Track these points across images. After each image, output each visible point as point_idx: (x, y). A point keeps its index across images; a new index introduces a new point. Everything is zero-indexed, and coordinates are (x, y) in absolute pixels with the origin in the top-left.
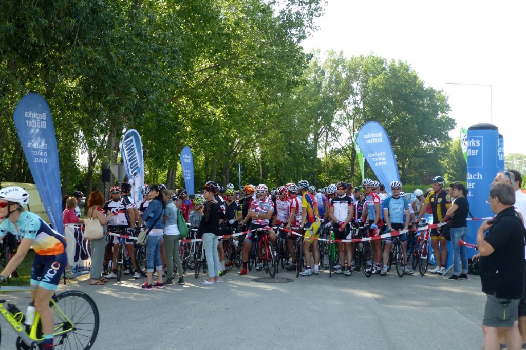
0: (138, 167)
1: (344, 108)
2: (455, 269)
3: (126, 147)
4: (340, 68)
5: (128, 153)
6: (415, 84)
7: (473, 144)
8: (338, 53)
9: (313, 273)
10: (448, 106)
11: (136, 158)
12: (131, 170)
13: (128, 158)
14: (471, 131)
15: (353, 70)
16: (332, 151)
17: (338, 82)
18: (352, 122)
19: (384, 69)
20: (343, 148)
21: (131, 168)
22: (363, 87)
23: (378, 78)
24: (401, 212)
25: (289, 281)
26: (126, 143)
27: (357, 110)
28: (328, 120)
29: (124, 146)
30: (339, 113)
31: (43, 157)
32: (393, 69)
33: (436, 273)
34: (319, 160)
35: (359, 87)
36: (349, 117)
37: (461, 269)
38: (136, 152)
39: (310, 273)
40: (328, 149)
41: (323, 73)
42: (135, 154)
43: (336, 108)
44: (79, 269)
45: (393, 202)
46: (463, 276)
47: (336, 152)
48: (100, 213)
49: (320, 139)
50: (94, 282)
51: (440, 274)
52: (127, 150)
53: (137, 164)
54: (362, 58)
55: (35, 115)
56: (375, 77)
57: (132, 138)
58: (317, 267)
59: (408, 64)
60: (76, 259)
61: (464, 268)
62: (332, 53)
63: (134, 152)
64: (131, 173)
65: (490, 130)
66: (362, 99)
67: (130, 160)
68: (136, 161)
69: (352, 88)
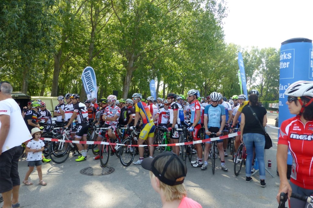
1: (258, 69)
4: (256, 53)
5: (86, 80)
7: (285, 57)
8: (256, 47)
11: (92, 82)
12: (88, 89)
13: (86, 83)
15: (262, 54)
16: (252, 87)
17: (255, 59)
18: (261, 75)
20: (257, 85)
22: (266, 60)
24: (218, 118)
26: (85, 74)
27: (264, 70)
28: (251, 74)
29: (84, 76)
30: (256, 71)
35: (265, 60)
36: (260, 72)
38: (92, 79)
40: (251, 86)
41: (249, 56)
45: (211, 109)
47: (254, 87)
49: (248, 82)
52: (86, 78)
53: (93, 86)
54: (266, 48)
56: (271, 56)
57: (89, 71)
63: (91, 79)
66: (266, 66)
67: (88, 84)
68: (92, 84)
69: (261, 61)
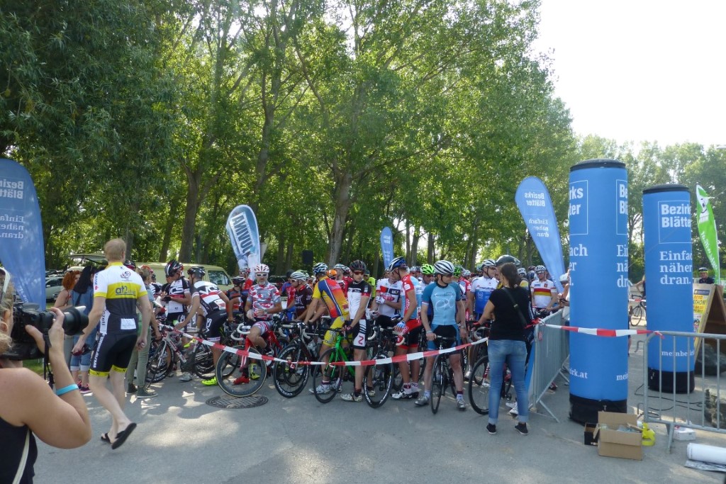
0: (252, 246)
3: (234, 224)
4: (654, 158)
5: (237, 231)
8: (652, 144)
11: (249, 236)
12: (241, 250)
13: (237, 237)
17: (652, 171)
19: (701, 155)
21: (242, 247)
23: (695, 164)
24: (452, 307)
32: (710, 153)
38: (249, 229)
41: (636, 163)
42: (247, 232)
45: (437, 293)
52: (236, 228)
53: (251, 243)
54: (677, 146)
57: (243, 214)
62: (646, 144)
63: (246, 229)
64: (241, 252)
68: (249, 239)
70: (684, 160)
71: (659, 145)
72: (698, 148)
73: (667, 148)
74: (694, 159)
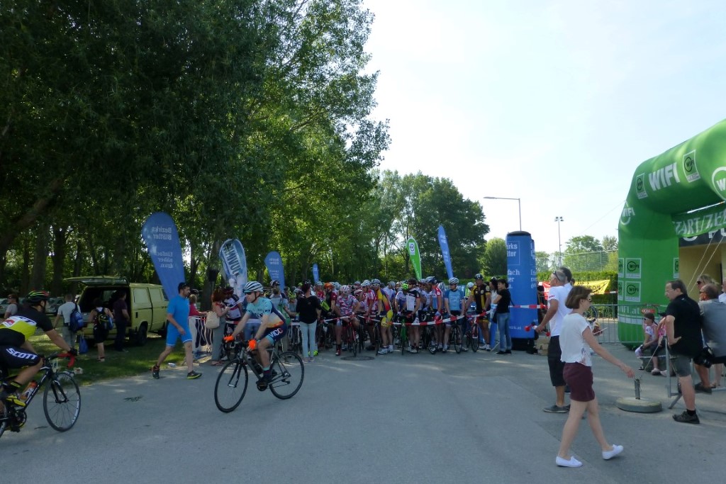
0: (239, 268)
1: (400, 218)
2: (501, 346)
4: (395, 186)
6: (456, 197)
7: (512, 248)
8: (394, 173)
9: (389, 352)
10: (482, 215)
14: (510, 237)
15: (406, 187)
16: (390, 253)
17: (394, 197)
18: (405, 229)
19: (431, 186)
20: (399, 250)
22: (414, 200)
23: (426, 193)
24: (458, 302)
25: (371, 358)
27: (410, 219)
28: (386, 227)
30: (396, 221)
31: (169, 263)
32: (437, 185)
33: (485, 349)
34: (380, 260)
35: (410, 201)
36: (404, 224)
37: (505, 346)
39: (386, 352)
40: (387, 251)
41: (382, 189)
42: (236, 258)
43: (393, 218)
44: (199, 354)
45: (451, 294)
46: (508, 352)
48: (218, 307)
49: (380, 243)
50: (214, 363)
51: (488, 350)
54: (411, 175)
55: (161, 230)
56: (423, 192)
58: (391, 347)
59: (450, 181)
60: (197, 346)
61: (508, 345)
62: (389, 173)
63: (235, 256)
65: (525, 237)
66: (413, 210)
69: (406, 202)
70: (416, 189)
71: (399, 174)
72: (430, 179)
73: (405, 178)
74: (424, 190)
